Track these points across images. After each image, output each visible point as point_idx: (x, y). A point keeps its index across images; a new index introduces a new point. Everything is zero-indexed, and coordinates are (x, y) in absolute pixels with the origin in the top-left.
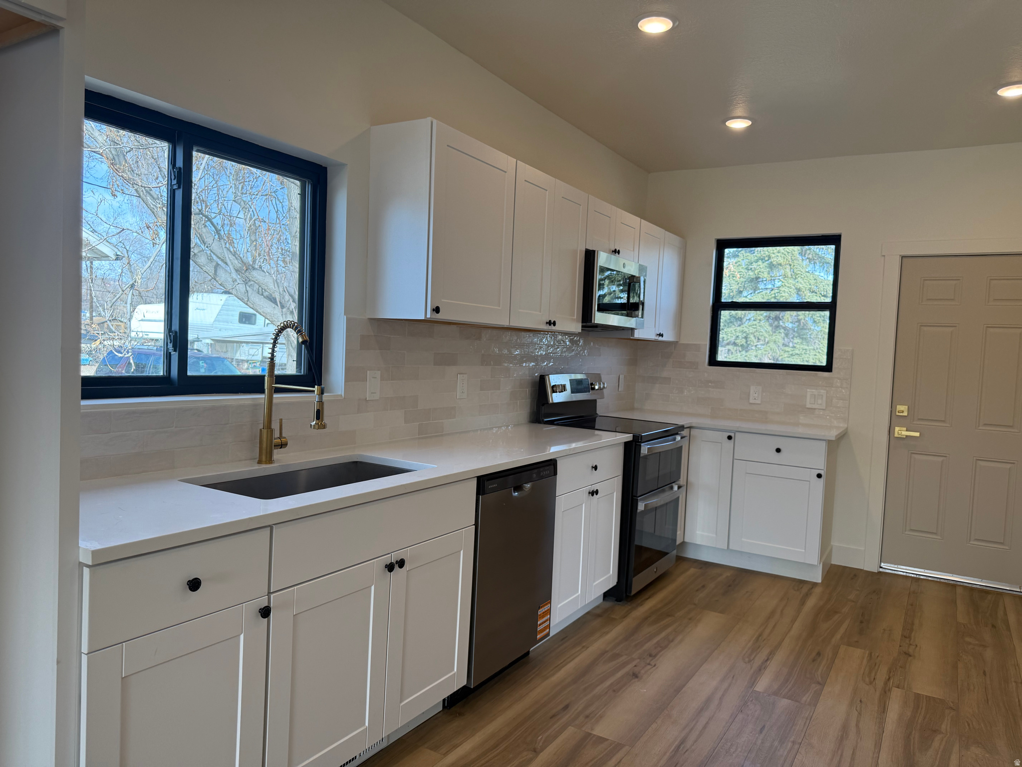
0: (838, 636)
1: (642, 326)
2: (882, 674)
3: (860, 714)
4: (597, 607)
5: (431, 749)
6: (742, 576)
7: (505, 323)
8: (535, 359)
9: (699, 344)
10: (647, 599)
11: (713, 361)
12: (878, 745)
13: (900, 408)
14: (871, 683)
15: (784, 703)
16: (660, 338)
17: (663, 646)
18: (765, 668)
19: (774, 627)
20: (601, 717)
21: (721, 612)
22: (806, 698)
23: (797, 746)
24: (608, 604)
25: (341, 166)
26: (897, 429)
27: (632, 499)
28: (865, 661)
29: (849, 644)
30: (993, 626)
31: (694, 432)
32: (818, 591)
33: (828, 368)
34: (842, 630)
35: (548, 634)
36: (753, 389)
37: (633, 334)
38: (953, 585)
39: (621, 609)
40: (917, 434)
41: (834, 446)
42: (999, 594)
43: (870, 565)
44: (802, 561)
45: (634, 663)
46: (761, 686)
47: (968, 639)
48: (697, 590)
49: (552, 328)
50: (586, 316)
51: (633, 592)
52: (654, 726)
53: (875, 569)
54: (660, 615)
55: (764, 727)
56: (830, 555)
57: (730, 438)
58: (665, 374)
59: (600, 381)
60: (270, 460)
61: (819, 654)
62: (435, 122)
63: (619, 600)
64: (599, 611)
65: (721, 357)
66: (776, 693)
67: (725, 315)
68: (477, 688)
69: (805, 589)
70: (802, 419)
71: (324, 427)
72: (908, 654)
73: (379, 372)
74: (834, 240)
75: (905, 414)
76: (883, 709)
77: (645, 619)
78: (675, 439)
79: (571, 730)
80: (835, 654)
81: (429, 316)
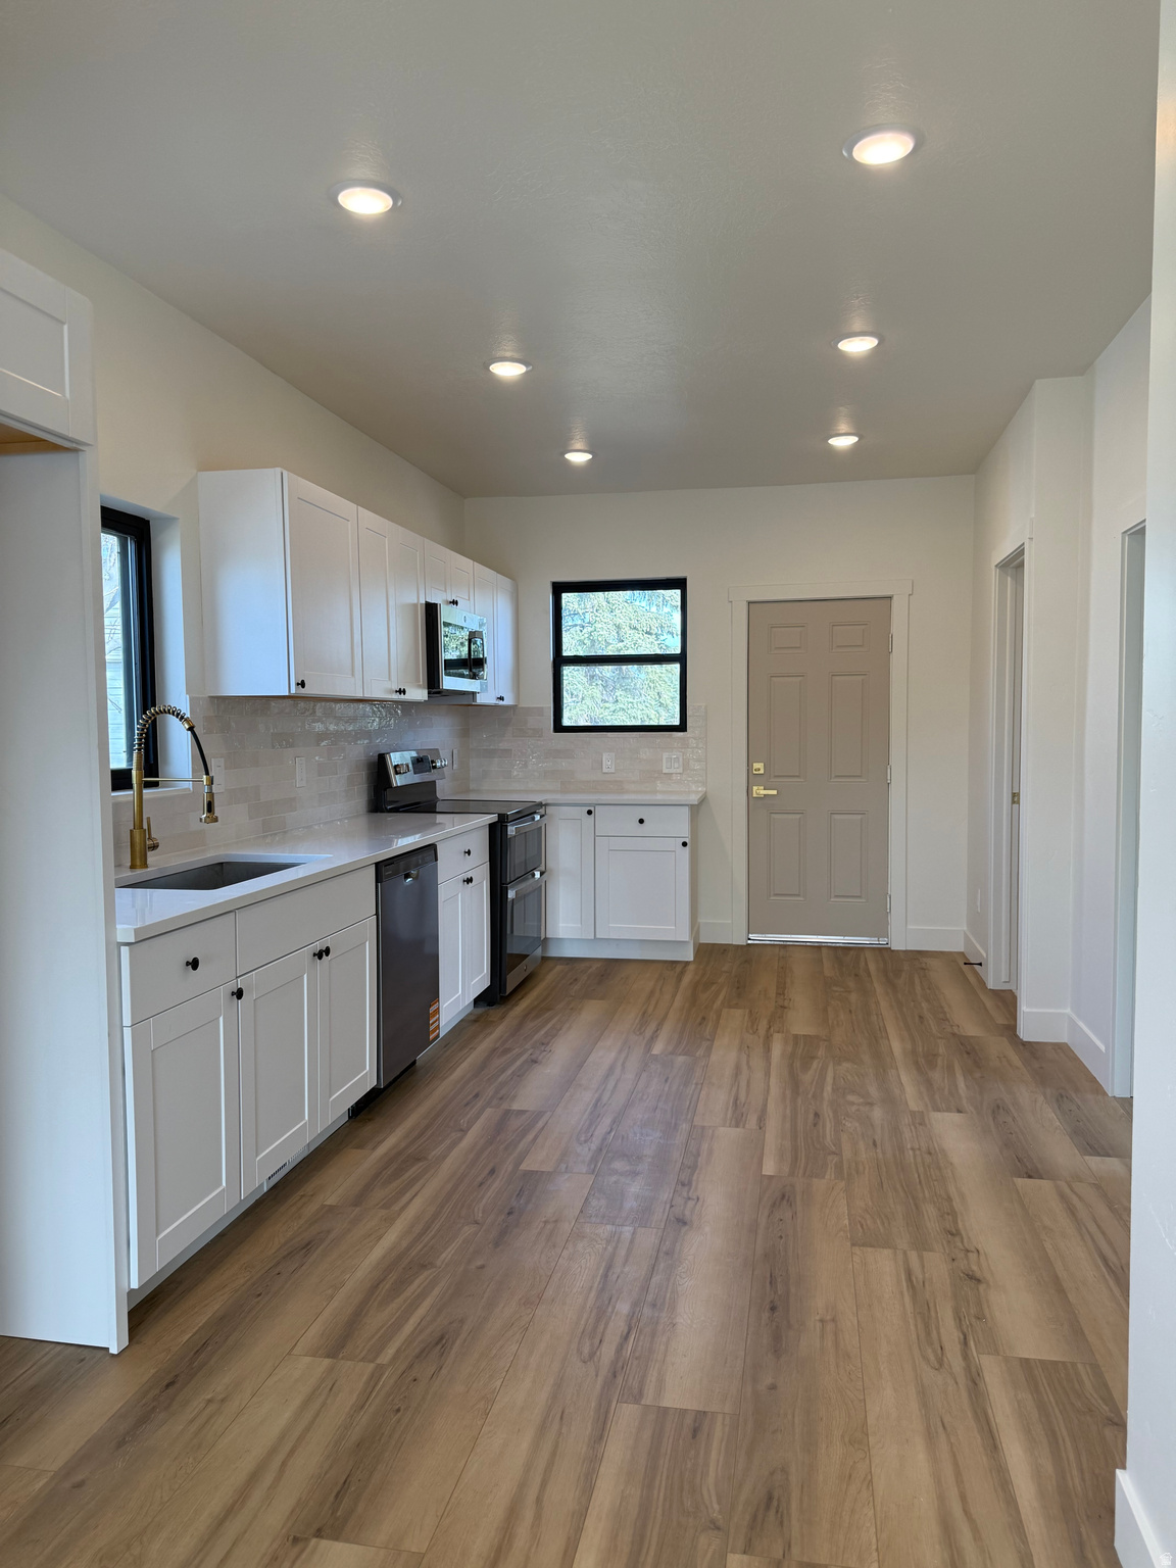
0: (718, 1002)
1: (484, 689)
2: (763, 1025)
3: (749, 1056)
4: (470, 1014)
5: (357, 1148)
6: (612, 965)
7: (359, 694)
8: (368, 734)
9: (542, 708)
10: (520, 1000)
11: (559, 727)
12: (768, 1074)
13: (756, 766)
14: (754, 1033)
15: (681, 1059)
16: (501, 703)
17: (553, 1034)
18: (657, 1037)
19: (657, 1004)
20: (515, 1096)
21: (601, 999)
22: (700, 1053)
23: (699, 1087)
24: (480, 1010)
25: (168, 521)
26: (755, 788)
27: (501, 887)
28: (746, 1017)
29: (730, 1007)
30: (856, 975)
31: (550, 810)
32: (691, 967)
33: (682, 727)
34: (721, 997)
35: (438, 1036)
36: (605, 757)
37: (474, 699)
38: (818, 948)
39: (495, 1012)
40: (775, 792)
41: (696, 810)
42: (859, 950)
43: (739, 939)
44: (674, 939)
45: (530, 1052)
46: (657, 1049)
47: (835, 989)
48: (571, 984)
49: (402, 697)
50: (433, 683)
51: (509, 990)
52: (568, 1094)
53: (742, 942)
54: (541, 1010)
55: (668, 1078)
56: (698, 933)
57: (590, 812)
58: (503, 745)
59: (439, 757)
60: (145, 865)
61: (704, 1018)
62: (285, 473)
63: (491, 1004)
64: (473, 1018)
65: (566, 722)
66: (672, 1053)
67: (568, 672)
68: (385, 1088)
69: (679, 968)
70: (659, 786)
71: (216, 820)
72: (783, 1007)
73: (223, 759)
74: (679, 583)
75: (762, 772)
76: (768, 1049)
77: (525, 1016)
78: (534, 818)
79: (489, 1111)
80: (719, 1017)
81: (293, 691)
